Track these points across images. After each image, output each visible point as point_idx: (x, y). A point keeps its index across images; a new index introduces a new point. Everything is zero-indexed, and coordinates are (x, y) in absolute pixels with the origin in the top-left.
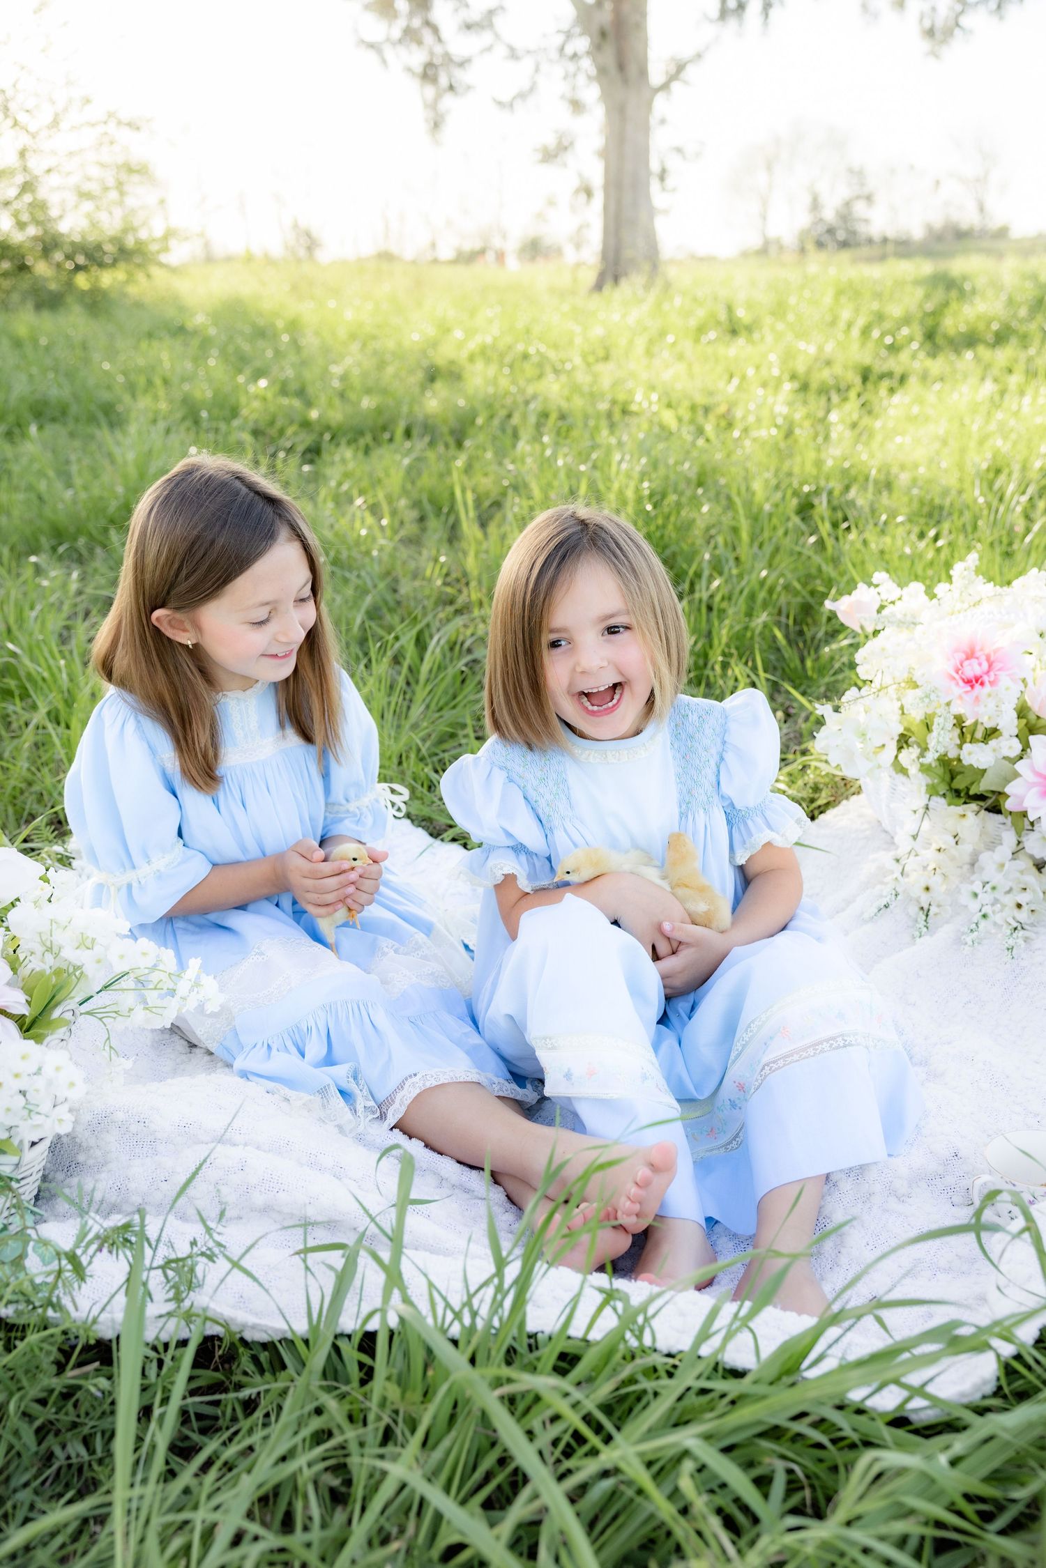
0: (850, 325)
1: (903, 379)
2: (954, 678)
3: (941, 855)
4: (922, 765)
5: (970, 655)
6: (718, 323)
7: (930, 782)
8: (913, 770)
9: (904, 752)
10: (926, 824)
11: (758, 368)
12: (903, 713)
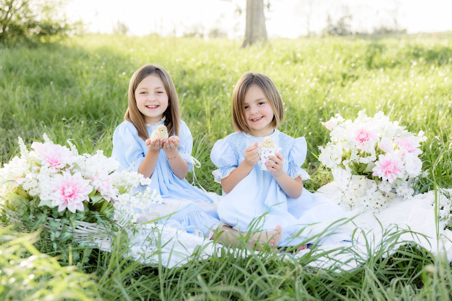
0: (339, 59)
1: (357, 78)
2: (357, 139)
3: (355, 191)
4: (349, 165)
5: (362, 133)
6: (290, 59)
7: (352, 170)
8: (347, 167)
9: (344, 161)
10: (351, 183)
11: (305, 73)
12: (344, 151)
